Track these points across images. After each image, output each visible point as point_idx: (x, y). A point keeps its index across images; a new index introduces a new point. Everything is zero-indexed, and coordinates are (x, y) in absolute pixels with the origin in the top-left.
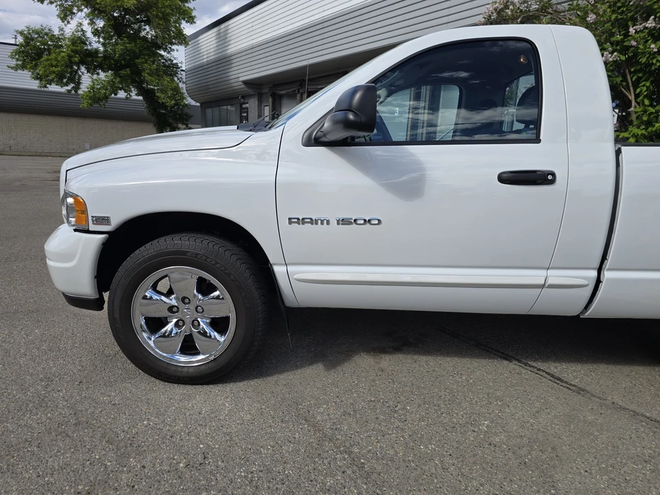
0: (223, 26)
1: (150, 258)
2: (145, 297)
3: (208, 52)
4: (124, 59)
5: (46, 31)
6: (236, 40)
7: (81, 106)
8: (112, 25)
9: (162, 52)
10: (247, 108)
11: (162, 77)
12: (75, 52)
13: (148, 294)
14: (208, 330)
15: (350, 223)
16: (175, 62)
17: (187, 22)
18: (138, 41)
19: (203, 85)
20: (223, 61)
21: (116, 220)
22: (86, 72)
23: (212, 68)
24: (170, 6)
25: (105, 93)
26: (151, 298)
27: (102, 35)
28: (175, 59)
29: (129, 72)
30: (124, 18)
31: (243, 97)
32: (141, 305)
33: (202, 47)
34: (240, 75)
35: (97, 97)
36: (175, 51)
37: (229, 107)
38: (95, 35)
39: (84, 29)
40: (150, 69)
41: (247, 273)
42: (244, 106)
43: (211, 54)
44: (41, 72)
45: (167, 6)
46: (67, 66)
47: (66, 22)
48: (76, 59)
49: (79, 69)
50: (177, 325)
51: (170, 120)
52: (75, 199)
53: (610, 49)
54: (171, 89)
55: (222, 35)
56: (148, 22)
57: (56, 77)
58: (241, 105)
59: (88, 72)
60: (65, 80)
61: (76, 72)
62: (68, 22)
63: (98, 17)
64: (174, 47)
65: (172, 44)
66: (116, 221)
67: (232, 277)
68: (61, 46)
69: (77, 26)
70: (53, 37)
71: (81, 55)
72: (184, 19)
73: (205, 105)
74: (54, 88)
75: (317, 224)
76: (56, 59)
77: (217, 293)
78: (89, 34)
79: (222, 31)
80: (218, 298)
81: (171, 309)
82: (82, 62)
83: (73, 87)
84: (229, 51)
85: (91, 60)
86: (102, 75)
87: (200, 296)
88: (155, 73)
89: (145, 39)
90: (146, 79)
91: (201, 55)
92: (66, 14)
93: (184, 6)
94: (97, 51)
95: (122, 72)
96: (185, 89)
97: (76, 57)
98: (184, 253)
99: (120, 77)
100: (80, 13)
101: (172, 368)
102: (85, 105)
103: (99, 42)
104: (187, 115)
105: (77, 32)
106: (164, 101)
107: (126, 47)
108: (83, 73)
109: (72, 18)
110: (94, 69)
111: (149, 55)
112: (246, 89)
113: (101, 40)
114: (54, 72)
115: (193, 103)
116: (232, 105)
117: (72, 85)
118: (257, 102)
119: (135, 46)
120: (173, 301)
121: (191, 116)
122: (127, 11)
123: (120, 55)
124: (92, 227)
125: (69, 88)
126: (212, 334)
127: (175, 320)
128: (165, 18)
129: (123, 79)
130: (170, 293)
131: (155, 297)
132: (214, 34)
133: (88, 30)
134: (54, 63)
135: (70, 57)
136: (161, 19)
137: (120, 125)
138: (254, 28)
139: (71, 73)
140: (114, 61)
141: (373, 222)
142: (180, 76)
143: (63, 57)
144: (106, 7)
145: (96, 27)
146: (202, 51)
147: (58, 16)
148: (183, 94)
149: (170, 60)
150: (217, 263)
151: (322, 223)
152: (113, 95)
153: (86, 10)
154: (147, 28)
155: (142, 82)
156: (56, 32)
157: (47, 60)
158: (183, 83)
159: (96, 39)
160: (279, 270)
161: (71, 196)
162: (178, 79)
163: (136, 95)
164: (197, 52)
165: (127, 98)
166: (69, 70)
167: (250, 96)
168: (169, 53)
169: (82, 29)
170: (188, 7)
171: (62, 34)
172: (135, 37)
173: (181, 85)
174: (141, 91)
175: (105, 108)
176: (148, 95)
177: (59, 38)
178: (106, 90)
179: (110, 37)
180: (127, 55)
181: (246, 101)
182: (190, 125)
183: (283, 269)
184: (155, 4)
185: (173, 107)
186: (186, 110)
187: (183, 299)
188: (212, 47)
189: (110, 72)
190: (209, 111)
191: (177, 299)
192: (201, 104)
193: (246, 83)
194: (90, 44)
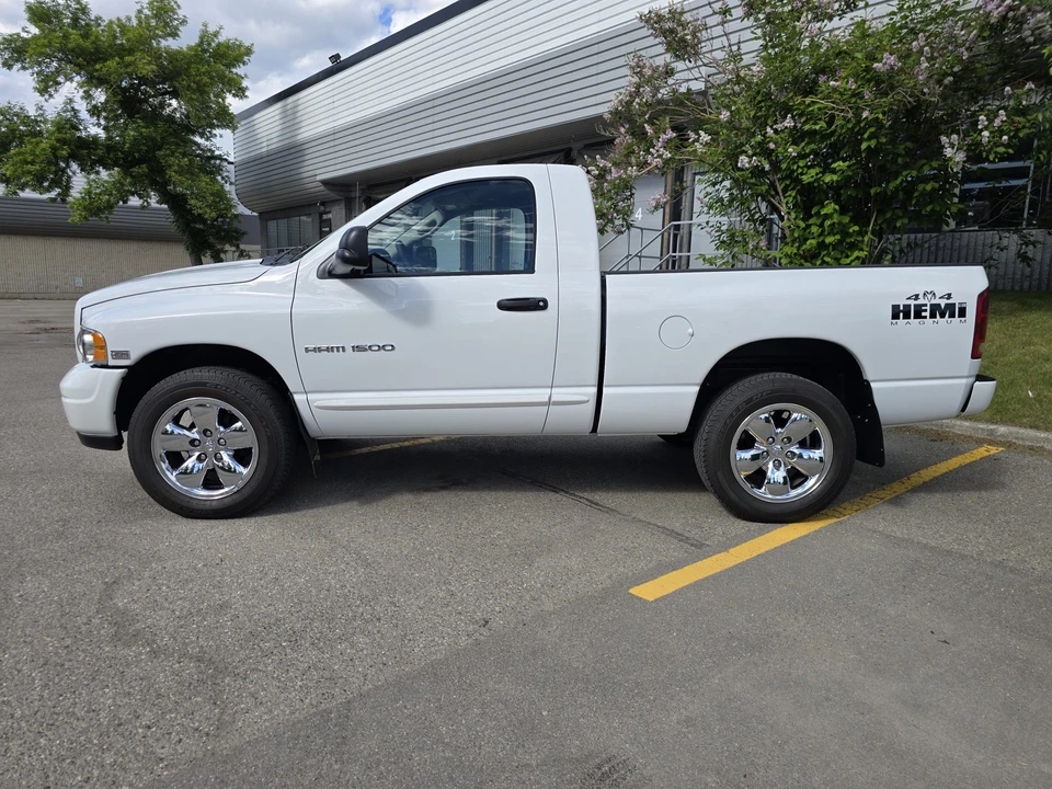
0: (291, 100)
1: (171, 391)
2: (166, 432)
3: (269, 137)
4: (139, 151)
5: (17, 110)
6: (310, 121)
7: (69, 221)
8: (120, 101)
9: (198, 139)
10: (330, 220)
11: (198, 176)
12: (63, 142)
13: (169, 427)
14: (233, 464)
15: (366, 350)
16: (217, 153)
17: (234, 95)
18: (161, 124)
19: (263, 186)
20: (293, 151)
21: (136, 353)
22: (78, 171)
23: (275, 162)
24: (209, 72)
25: (109, 201)
26: (172, 432)
27: (104, 114)
28: (218, 149)
29: (146, 170)
30: (137, 89)
31: (323, 204)
32: (162, 441)
33: (260, 131)
34: (317, 172)
35: (95, 207)
36: (218, 137)
37: (303, 218)
38: (92, 115)
39: (76, 108)
40: (178, 165)
41: (268, 403)
42: (325, 217)
43: (274, 141)
44: (8, 173)
45: (204, 73)
46: (50, 163)
47: (47, 97)
48: (64, 152)
49: (68, 166)
50: (199, 459)
51: (212, 240)
52: (93, 335)
53: (750, 152)
54: (212, 194)
55: (289, 113)
56: (175, 94)
57: (33, 179)
58: (321, 215)
59: (82, 170)
60: (46, 184)
61: (63, 171)
62: (51, 96)
63: (97, 88)
64: (217, 131)
65: (213, 126)
66: (135, 355)
67: (252, 407)
68: (40, 132)
69: (66, 103)
70: (26, 120)
71: (72, 146)
72: (230, 92)
73: (266, 216)
74: (28, 194)
75: (333, 351)
76: (33, 153)
77: (239, 424)
78: (84, 115)
79: (289, 107)
80: (241, 430)
81: (192, 442)
82: (73, 156)
83: (59, 194)
84: (300, 137)
85: (86, 153)
86: (104, 174)
87: (222, 429)
88: (188, 171)
89: (170, 118)
90: (173, 179)
91: (259, 141)
92: (46, 85)
93: (231, 72)
94: (95, 138)
95: (134, 169)
96: (234, 193)
97: (63, 149)
98: (204, 384)
99: (132, 177)
100: (68, 83)
101: (195, 502)
102: (77, 219)
103: (99, 125)
104: (236, 231)
105: (64, 112)
106: (200, 212)
107: (142, 133)
108: (74, 173)
109: (56, 91)
110: (91, 166)
111: (177, 144)
112: (327, 192)
113: (102, 122)
114: (29, 172)
115: (247, 212)
116: (308, 215)
117: (58, 190)
118: (344, 211)
119: (156, 131)
120: (194, 434)
121: (244, 234)
122: (143, 80)
123: (132, 145)
124: (111, 362)
125: (53, 194)
126: (237, 468)
127: (197, 454)
128: (201, 90)
129: (136, 180)
130: (192, 426)
131: (177, 431)
132: (277, 112)
133: (82, 106)
134: (30, 158)
135: (54, 149)
136: (194, 92)
137: (132, 248)
138: (336, 104)
139: (56, 173)
140: (122, 153)
141: (387, 348)
142: (225, 174)
143: (44, 149)
144: (110, 75)
145: (94, 102)
146: (259, 136)
147: (35, 88)
148: (229, 200)
149: (210, 150)
150: (237, 393)
151: (338, 351)
152: (121, 203)
153: (78, 78)
154: (174, 103)
155: (167, 183)
156: (32, 112)
157: (19, 154)
158: (231, 184)
159: (94, 120)
160: (299, 398)
161: (90, 333)
162: (223, 178)
163: (158, 202)
164: (251, 137)
165: (143, 207)
166: (53, 168)
167: (334, 202)
168: (207, 139)
169: (73, 109)
170: (236, 74)
171: (42, 115)
172: (155, 116)
173: (227, 187)
174: (166, 197)
175: (109, 222)
176: (176, 202)
177: (36, 121)
178: (111, 195)
179: (117, 118)
180: (144, 144)
181: (328, 210)
182: (242, 247)
183: (304, 397)
184: (186, 70)
185: (216, 220)
186: (236, 224)
187: (205, 432)
188: (276, 129)
189: (116, 169)
190: (272, 225)
191: (198, 432)
192: (260, 214)
193: (325, 183)
194: (85, 129)
